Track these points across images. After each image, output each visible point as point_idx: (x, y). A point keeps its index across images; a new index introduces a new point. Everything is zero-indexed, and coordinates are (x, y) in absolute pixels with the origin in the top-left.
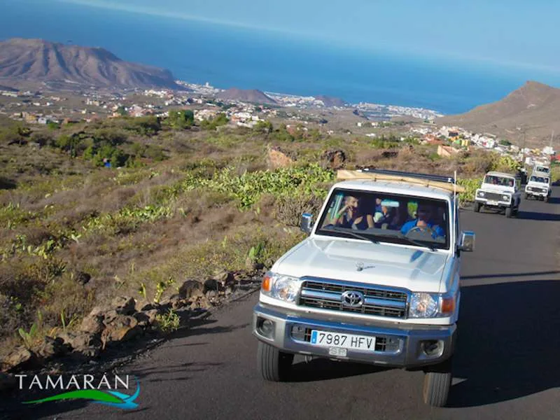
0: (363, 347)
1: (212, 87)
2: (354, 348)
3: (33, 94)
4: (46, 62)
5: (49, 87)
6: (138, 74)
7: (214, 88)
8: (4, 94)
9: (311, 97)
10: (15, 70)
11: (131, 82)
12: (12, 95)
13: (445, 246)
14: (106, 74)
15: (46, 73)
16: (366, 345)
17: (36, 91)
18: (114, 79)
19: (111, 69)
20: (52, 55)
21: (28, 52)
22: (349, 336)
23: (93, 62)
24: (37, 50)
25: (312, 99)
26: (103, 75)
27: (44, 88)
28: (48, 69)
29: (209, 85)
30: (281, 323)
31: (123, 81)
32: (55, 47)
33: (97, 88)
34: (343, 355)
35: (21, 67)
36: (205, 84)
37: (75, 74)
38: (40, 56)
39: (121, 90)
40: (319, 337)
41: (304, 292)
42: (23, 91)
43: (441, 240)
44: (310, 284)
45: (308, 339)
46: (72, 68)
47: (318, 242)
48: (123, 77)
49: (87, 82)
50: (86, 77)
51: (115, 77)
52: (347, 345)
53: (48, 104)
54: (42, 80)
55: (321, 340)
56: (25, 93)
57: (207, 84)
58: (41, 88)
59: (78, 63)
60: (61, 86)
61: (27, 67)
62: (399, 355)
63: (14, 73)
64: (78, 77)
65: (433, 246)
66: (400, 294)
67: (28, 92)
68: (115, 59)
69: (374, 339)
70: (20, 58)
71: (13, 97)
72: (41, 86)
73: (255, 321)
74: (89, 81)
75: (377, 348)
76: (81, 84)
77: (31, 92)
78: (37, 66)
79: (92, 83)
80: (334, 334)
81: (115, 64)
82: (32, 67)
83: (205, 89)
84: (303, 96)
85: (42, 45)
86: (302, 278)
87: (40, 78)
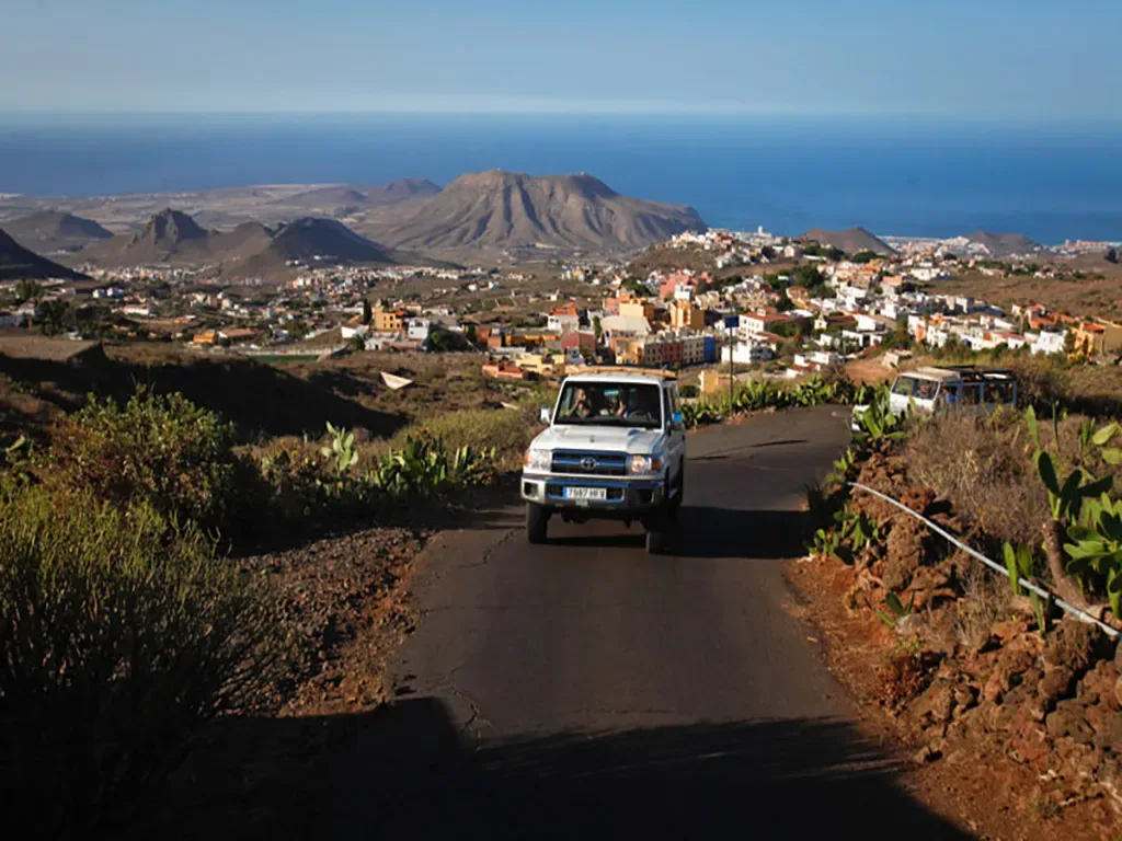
0: (599, 497)
1: (769, 235)
2: (593, 497)
3: (485, 273)
4: (508, 214)
5: (511, 259)
6: (645, 219)
7: (774, 237)
8: (439, 276)
9: (960, 238)
10: (465, 232)
11: (636, 238)
12: (450, 276)
13: (659, 427)
14: (597, 226)
15: (509, 232)
16: (600, 495)
17: (492, 267)
18: (607, 231)
19: (604, 212)
20: (516, 198)
21: (483, 197)
22: (589, 490)
23: (574, 204)
24: (495, 190)
25: (961, 241)
26: (592, 227)
27: (505, 260)
28: (512, 226)
29: (764, 231)
30: (541, 485)
31: (623, 238)
32: (520, 184)
33: (584, 254)
34: (586, 504)
35: (473, 226)
36: (757, 231)
37: (549, 229)
38: (498, 202)
39: (621, 255)
40: (568, 492)
41: (555, 462)
42: (472, 269)
43: (654, 421)
44: (558, 454)
45: (561, 494)
46: (544, 220)
47: (557, 430)
48: (623, 227)
49: (567, 244)
50: (566, 233)
51: (610, 227)
52: (588, 496)
53: (491, 285)
54: (501, 246)
55: (570, 494)
56: (474, 272)
57: (760, 229)
58: (499, 261)
59: (554, 208)
60: (530, 256)
61: (483, 224)
62: (624, 502)
63: (465, 240)
64: (555, 235)
65: (650, 426)
66: (621, 457)
67: (479, 270)
68: (610, 194)
69: (605, 491)
70: (473, 209)
71: (452, 280)
72: (501, 257)
73: (523, 486)
74: (570, 241)
75: (609, 497)
76: (559, 248)
77: (483, 270)
78: (496, 224)
79: (575, 245)
80: (578, 489)
81: (609, 203)
82: (489, 225)
83: (758, 240)
84: (945, 237)
85: (501, 180)
86: (553, 450)
87: (501, 243)
